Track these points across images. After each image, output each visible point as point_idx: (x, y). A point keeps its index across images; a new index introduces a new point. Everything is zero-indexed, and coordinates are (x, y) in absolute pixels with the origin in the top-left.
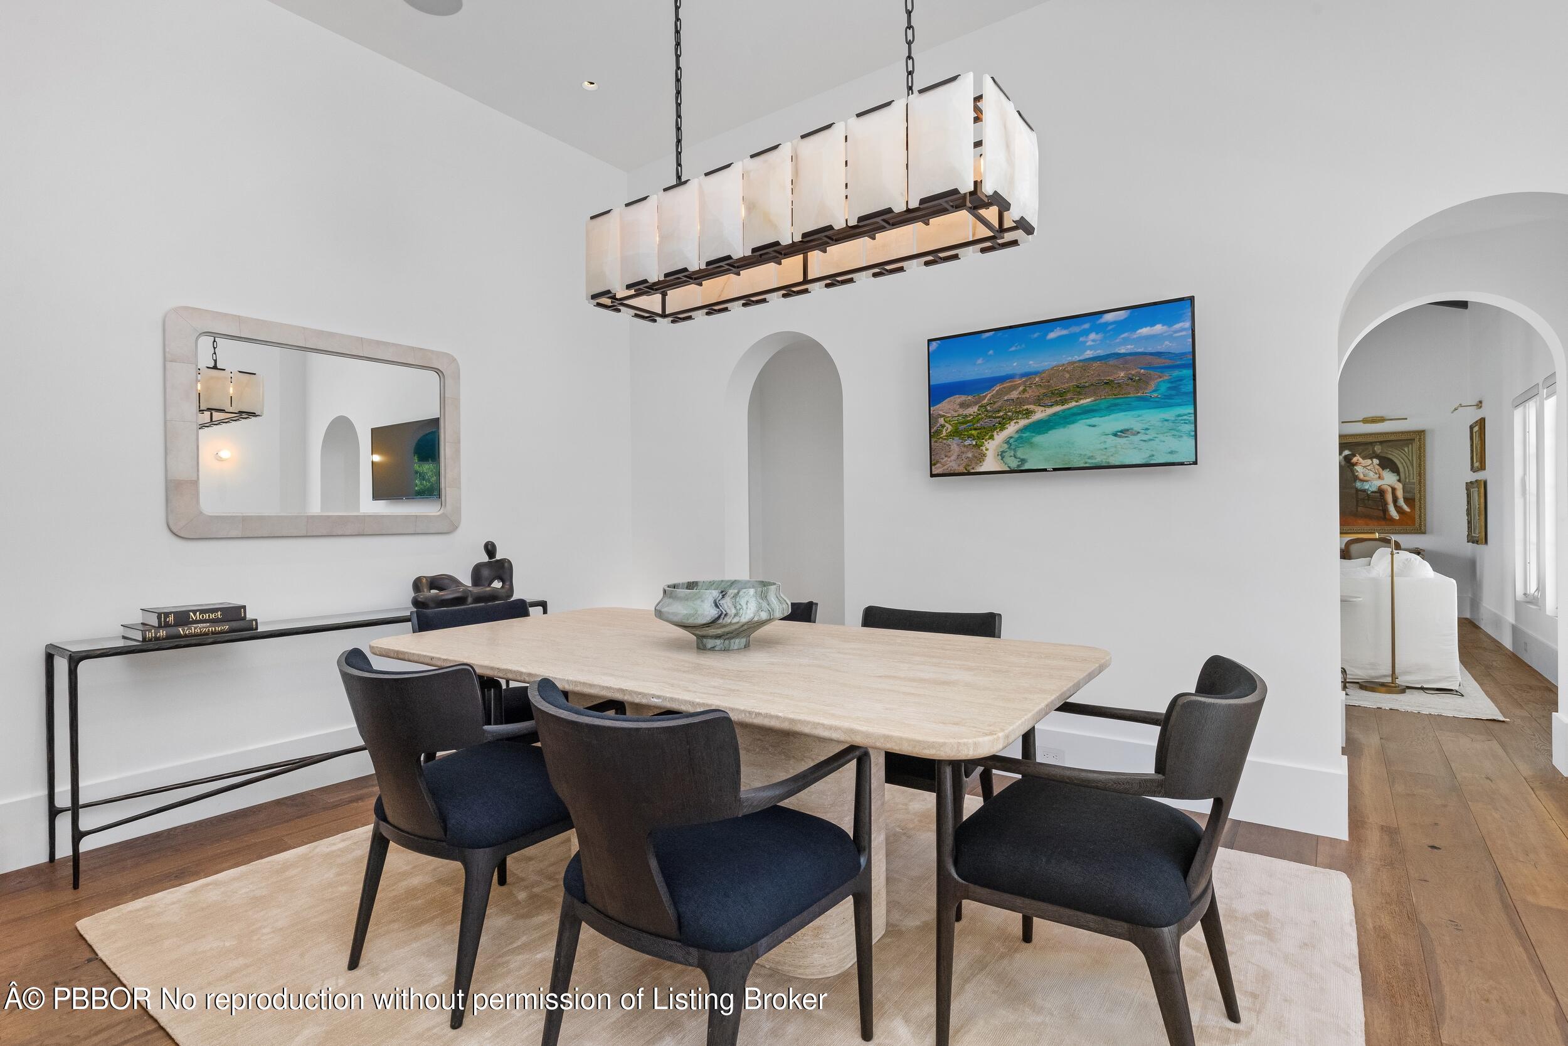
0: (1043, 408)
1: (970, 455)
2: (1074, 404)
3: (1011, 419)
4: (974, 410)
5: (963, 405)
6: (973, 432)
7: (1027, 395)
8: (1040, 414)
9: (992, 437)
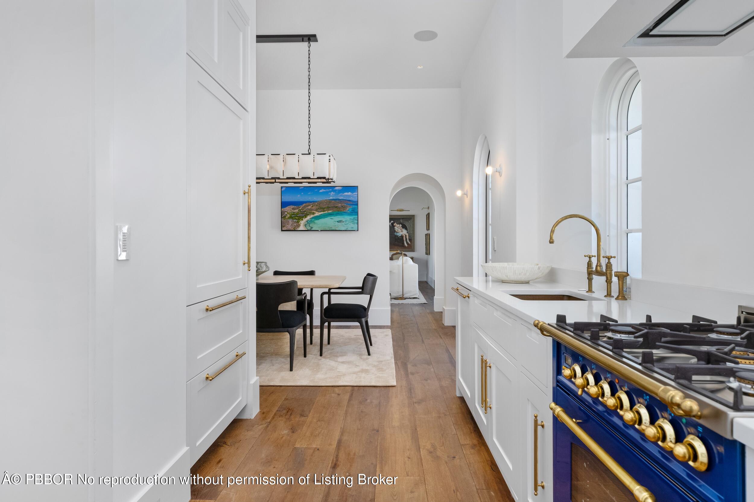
0: (318, 212)
1: (295, 225)
2: (327, 212)
3: (308, 215)
4: (297, 211)
5: (293, 209)
6: (296, 218)
7: (313, 208)
8: (317, 214)
9: (302, 220)
